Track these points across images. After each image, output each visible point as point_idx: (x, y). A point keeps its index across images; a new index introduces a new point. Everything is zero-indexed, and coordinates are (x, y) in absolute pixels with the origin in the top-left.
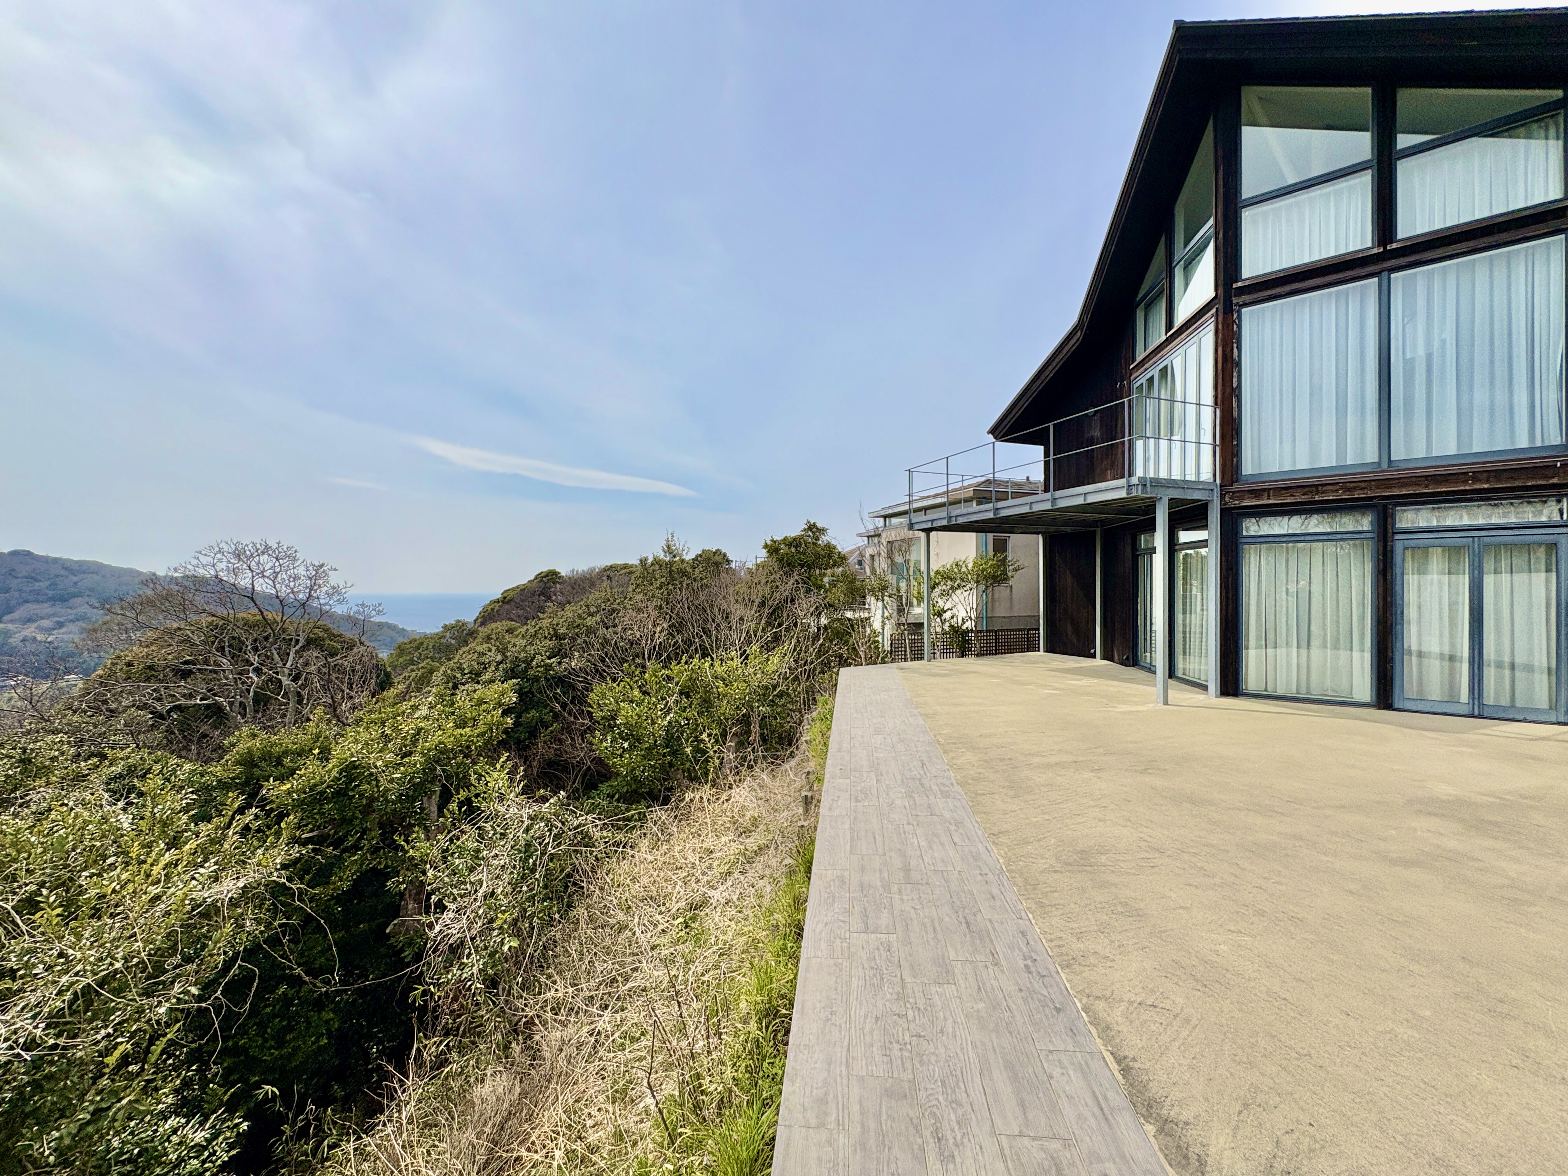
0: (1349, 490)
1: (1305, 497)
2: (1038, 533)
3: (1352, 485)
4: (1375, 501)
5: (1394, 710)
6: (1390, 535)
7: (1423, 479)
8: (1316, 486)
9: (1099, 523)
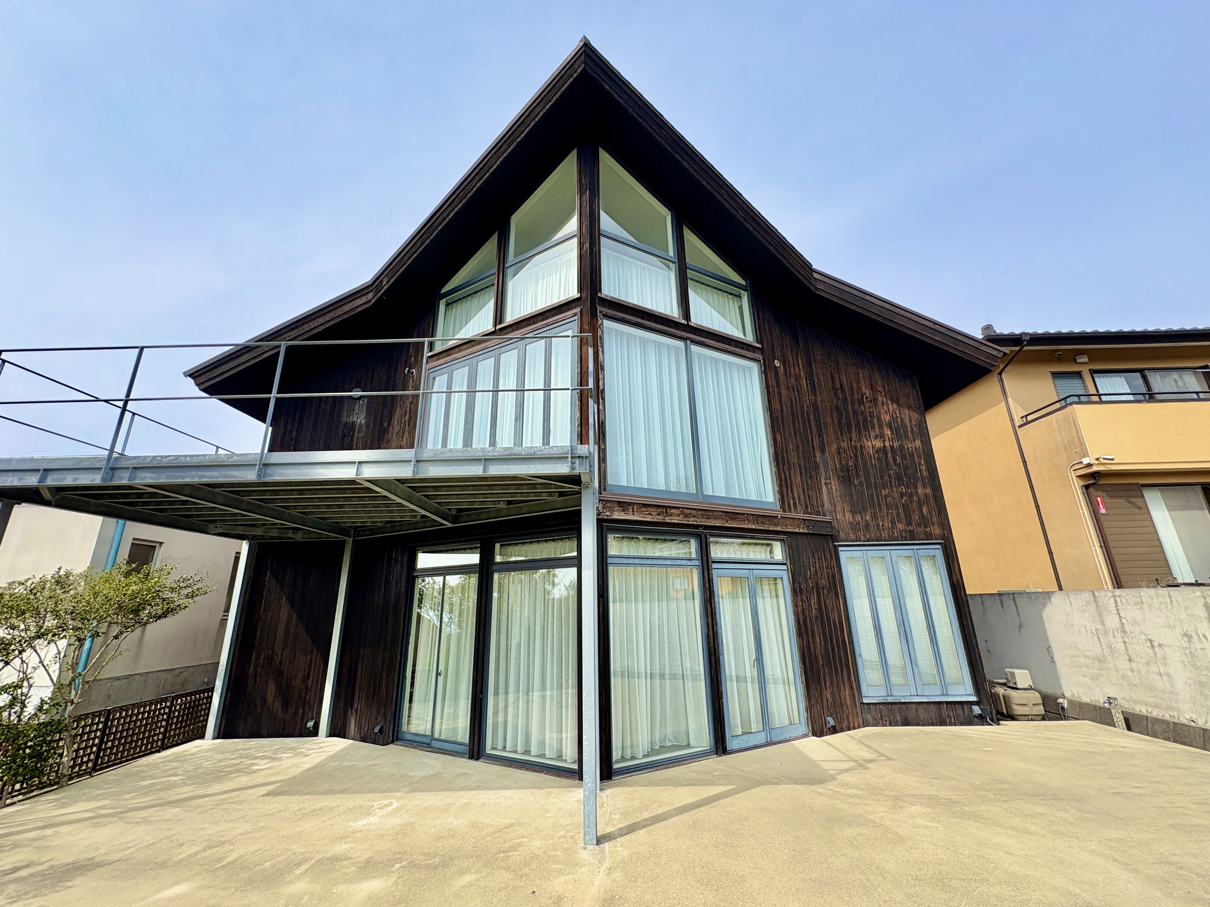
0: (686, 516)
1: (659, 517)
2: (241, 537)
3: (688, 511)
4: (700, 530)
5: (729, 753)
6: (710, 563)
7: (724, 514)
8: (666, 507)
9: (352, 531)
